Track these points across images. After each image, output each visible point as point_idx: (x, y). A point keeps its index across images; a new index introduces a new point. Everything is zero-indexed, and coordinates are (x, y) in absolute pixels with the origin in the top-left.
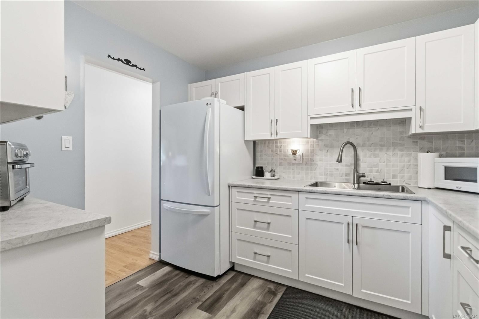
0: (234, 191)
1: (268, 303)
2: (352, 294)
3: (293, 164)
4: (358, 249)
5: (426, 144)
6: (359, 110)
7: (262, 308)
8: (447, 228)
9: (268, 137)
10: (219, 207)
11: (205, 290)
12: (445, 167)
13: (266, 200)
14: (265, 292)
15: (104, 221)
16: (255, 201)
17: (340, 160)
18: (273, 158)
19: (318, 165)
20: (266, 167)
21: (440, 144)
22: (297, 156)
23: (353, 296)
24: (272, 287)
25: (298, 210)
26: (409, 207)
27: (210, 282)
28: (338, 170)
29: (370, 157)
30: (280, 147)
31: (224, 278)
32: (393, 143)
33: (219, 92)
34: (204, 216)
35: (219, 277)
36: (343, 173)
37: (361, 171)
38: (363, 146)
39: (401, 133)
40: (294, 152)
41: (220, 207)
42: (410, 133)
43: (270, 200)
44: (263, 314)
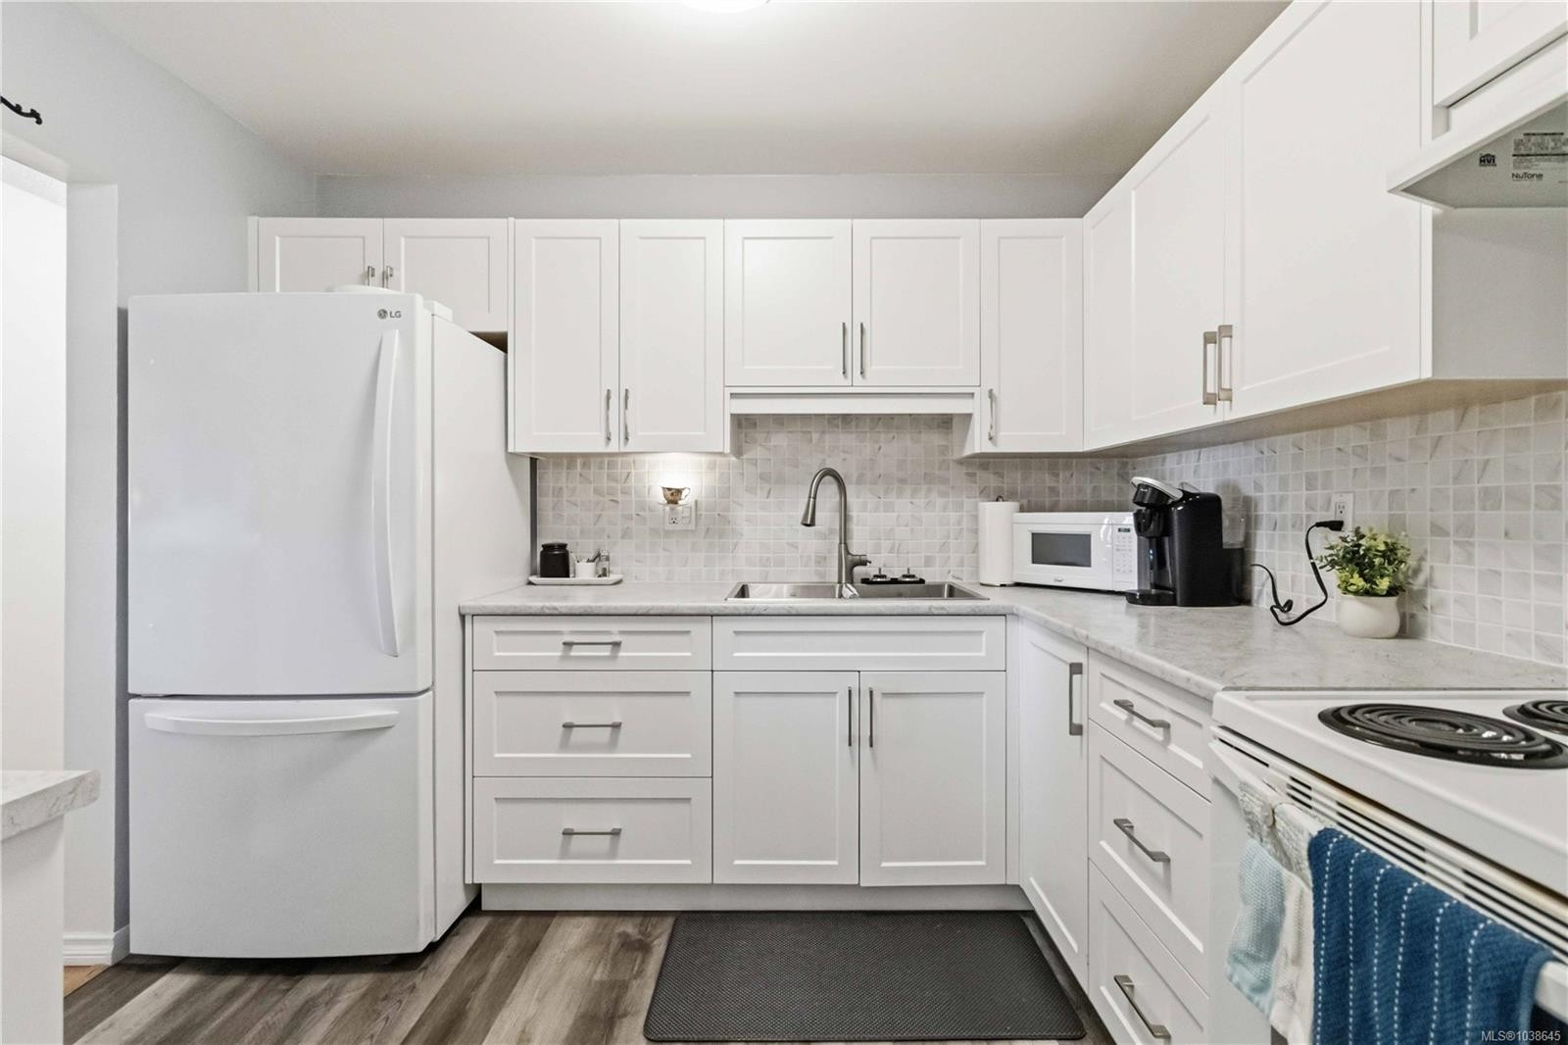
0: (481, 629)
1: (630, 979)
2: (857, 883)
3: (668, 534)
4: (874, 758)
5: (991, 480)
6: (860, 384)
7: (617, 1001)
8: (1076, 669)
9: (600, 447)
10: (431, 693)
11: (389, 1010)
12: (1035, 536)
13: (606, 651)
14: (612, 949)
15: (71, 793)
16: (565, 658)
17: (809, 522)
18: (600, 516)
19: (742, 535)
20: (577, 544)
21: (1014, 479)
22: (680, 508)
23: (862, 885)
24: (630, 928)
25: (712, 671)
26: (981, 633)
27: (395, 977)
28: (797, 547)
29: (876, 512)
30: (624, 478)
31: (449, 948)
32: (926, 474)
33: (399, 270)
34: (375, 731)
35: (433, 948)
36: (809, 557)
37: (856, 549)
38: (860, 481)
39: (944, 450)
40: (672, 494)
41: (434, 693)
42: (967, 452)
43: (618, 651)
44: (625, 1015)
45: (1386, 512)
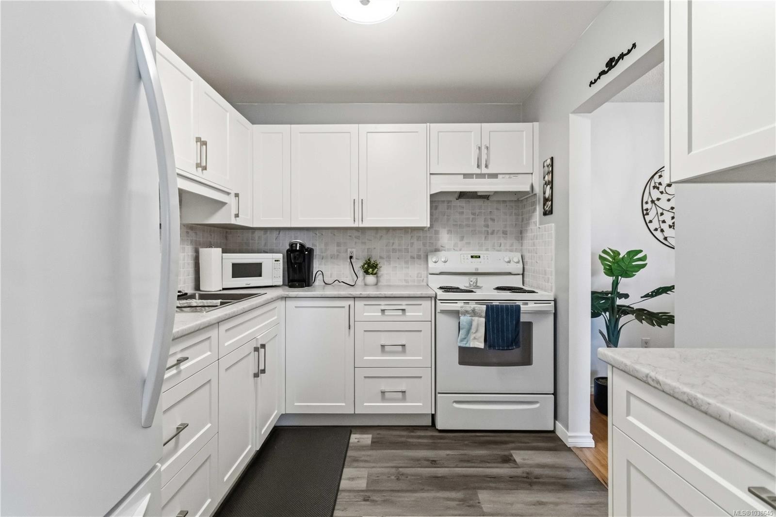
45: (366, 254)
